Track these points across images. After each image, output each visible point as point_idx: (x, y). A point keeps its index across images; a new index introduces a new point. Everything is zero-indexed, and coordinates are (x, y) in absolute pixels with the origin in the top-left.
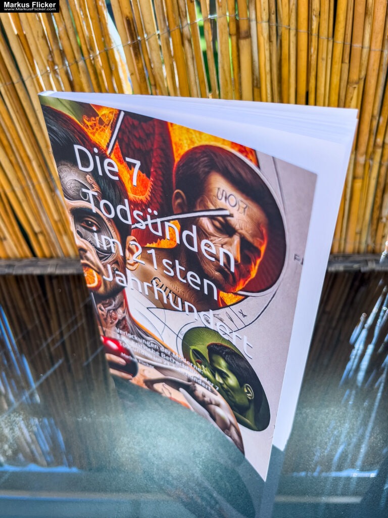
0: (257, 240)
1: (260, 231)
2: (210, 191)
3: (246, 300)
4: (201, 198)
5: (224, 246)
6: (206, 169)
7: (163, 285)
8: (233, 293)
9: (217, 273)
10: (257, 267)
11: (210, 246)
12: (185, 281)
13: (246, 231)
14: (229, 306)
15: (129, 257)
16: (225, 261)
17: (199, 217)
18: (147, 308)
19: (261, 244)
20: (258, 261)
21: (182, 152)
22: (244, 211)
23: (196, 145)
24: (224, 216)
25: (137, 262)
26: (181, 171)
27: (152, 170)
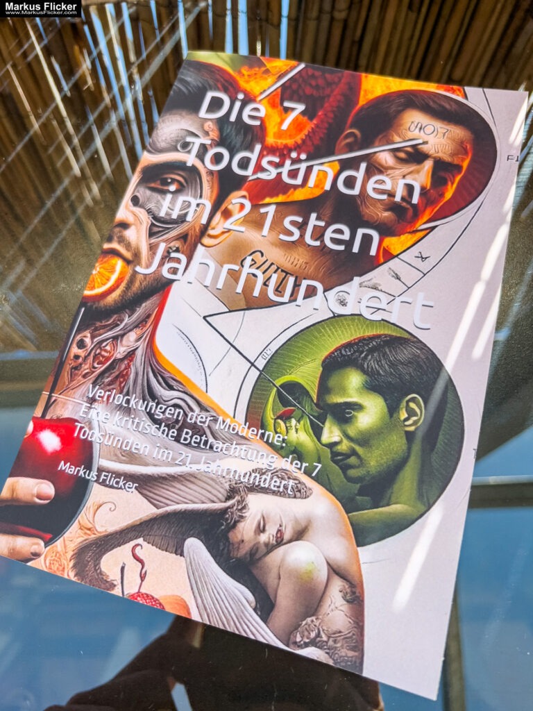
0: (459, 158)
1: (464, 148)
2: (400, 125)
3: (431, 233)
4: (384, 134)
5: (407, 177)
6: (400, 108)
7: (267, 260)
8: (410, 233)
9: (386, 214)
10: (455, 186)
11: (384, 182)
12: (317, 243)
13: (445, 153)
14: (397, 256)
15: (218, 224)
16: (405, 193)
17: (375, 153)
18: (204, 318)
19: (463, 160)
20: (458, 179)
21: (371, 97)
22: (444, 136)
23: (392, 91)
24: (414, 146)
25: (229, 231)
26: (363, 113)
27: (320, 114)
